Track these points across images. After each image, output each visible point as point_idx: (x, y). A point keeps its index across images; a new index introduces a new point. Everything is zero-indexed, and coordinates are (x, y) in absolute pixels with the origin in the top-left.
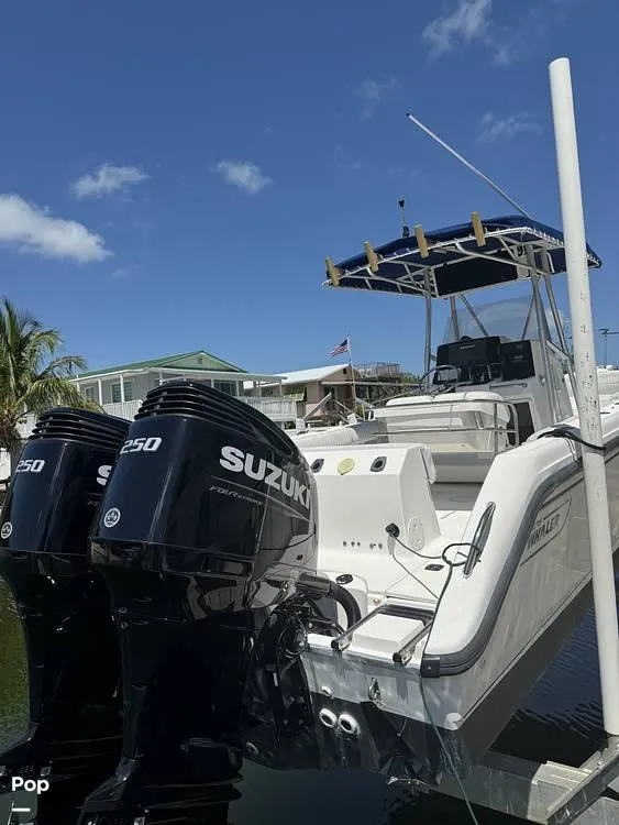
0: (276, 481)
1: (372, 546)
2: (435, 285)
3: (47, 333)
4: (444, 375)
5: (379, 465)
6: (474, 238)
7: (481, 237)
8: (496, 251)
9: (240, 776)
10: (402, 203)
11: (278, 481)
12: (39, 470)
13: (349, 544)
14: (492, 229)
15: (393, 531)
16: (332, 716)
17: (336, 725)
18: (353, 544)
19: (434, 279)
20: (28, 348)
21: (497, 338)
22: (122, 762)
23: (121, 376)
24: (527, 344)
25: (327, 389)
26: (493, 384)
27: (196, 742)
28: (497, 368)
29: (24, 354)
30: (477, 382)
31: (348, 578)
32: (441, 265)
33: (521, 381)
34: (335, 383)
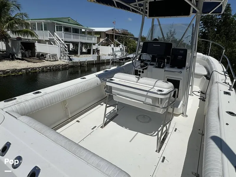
2: (148, 11)
19: (148, 7)
21: (171, 44)
23: (43, 22)
24: (185, 51)
26: (166, 69)
34: (109, 33)
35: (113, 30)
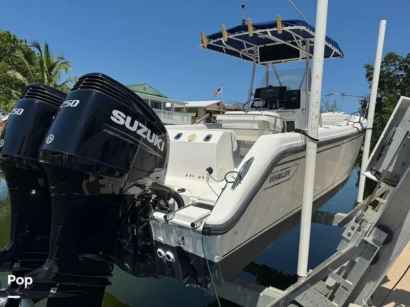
0: (144, 133)
1: (199, 177)
2: (259, 57)
3: (64, 63)
4: (257, 104)
5: (208, 138)
6: (276, 29)
7: (280, 29)
8: (291, 41)
9: (112, 275)
10: (243, 6)
11: (145, 133)
12: (20, 114)
13: (189, 176)
14: (286, 25)
15: (210, 171)
16: (163, 253)
17: (164, 257)
18: (190, 176)
19: (258, 53)
20: (55, 70)
21: (285, 88)
22: (47, 260)
24: (299, 91)
25: (208, 112)
26: (279, 110)
27: (88, 256)
28: (283, 102)
29: (52, 73)
30: (271, 109)
31: (183, 190)
32: (263, 46)
33: (293, 110)
34: (213, 109)
35: (218, 104)
